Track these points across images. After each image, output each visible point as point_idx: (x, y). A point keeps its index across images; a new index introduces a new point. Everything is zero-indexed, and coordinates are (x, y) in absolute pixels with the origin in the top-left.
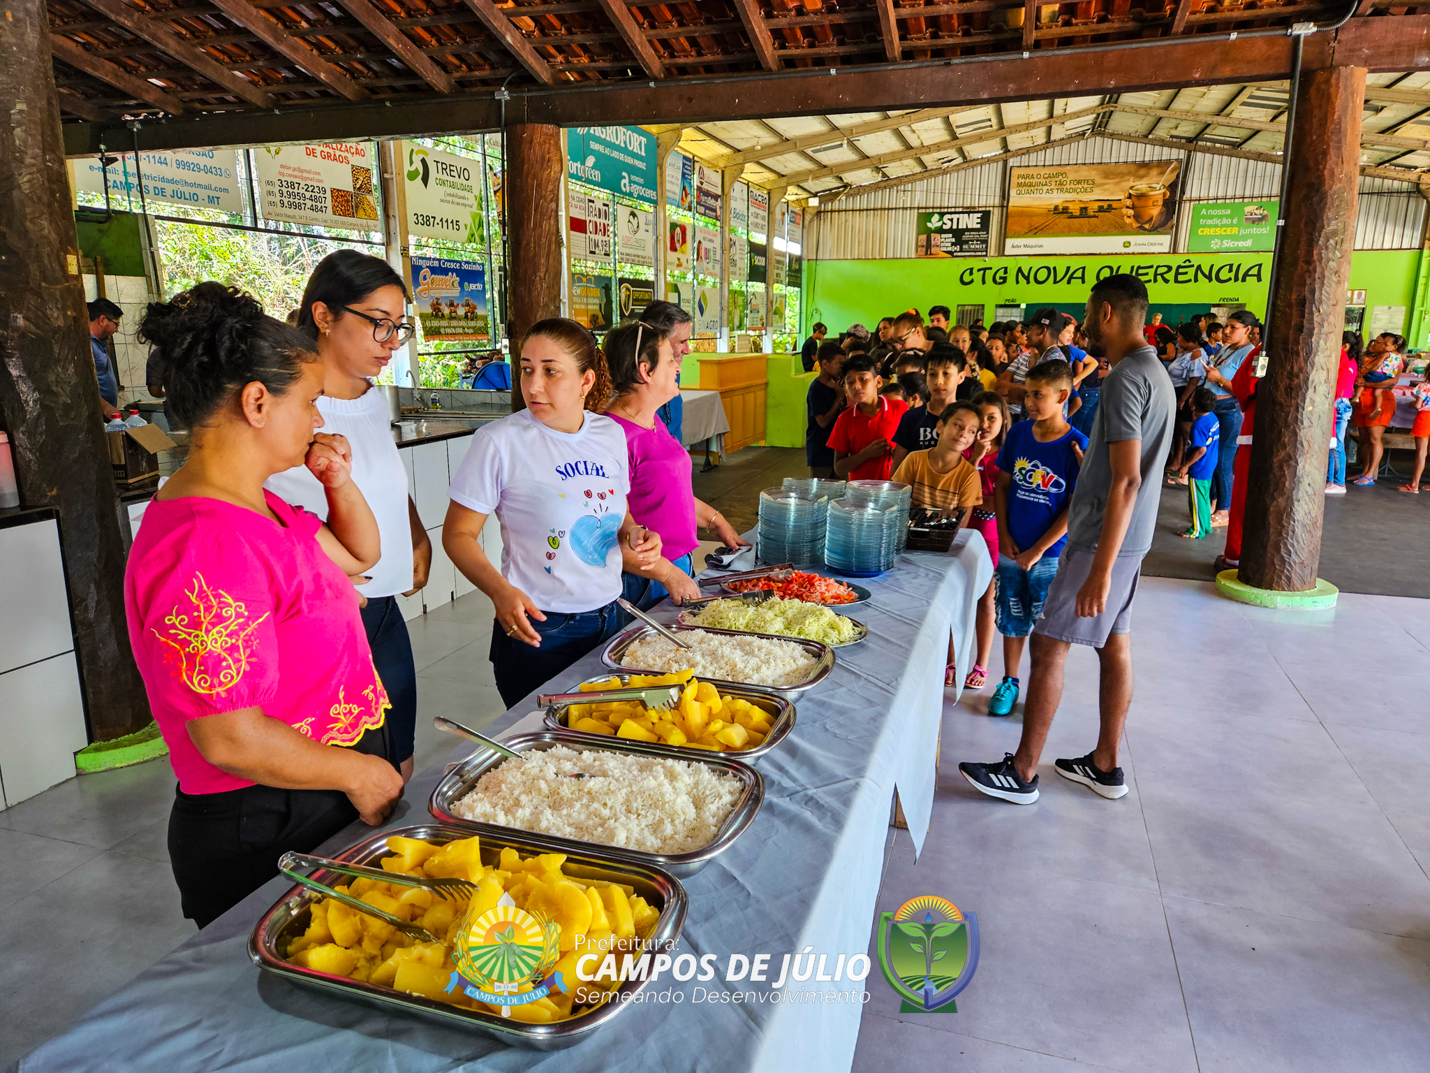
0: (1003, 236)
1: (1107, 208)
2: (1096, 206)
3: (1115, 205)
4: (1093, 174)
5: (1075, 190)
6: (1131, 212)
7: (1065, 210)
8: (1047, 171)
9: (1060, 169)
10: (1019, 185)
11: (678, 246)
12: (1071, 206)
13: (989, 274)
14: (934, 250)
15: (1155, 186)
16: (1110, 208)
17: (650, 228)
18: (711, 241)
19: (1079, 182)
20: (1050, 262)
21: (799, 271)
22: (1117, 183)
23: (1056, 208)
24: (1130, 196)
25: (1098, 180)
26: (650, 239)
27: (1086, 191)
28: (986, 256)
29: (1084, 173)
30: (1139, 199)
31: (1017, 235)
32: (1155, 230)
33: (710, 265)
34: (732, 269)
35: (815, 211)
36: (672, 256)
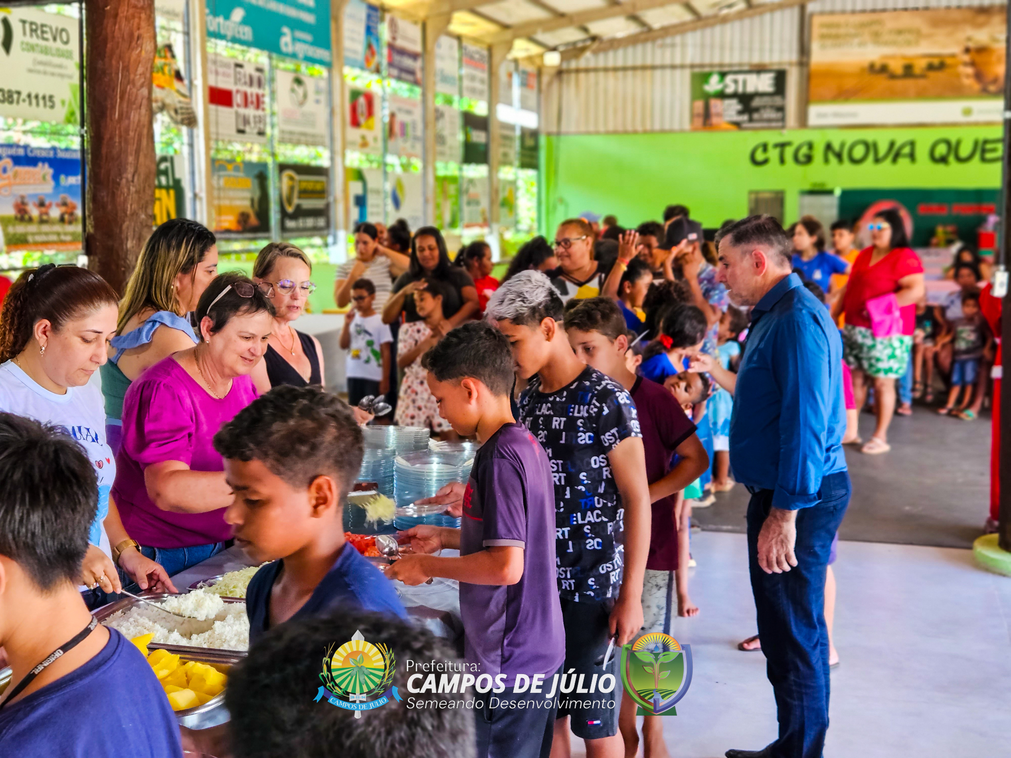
0: (805, 102)
1: (938, 66)
2: (924, 62)
3: (948, 62)
4: (917, 22)
5: (896, 42)
7: (884, 69)
10: (822, 36)
11: (362, 119)
12: (892, 63)
13: (789, 152)
14: (715, 120)
16: (942, 66)
17: (323, 98)
18: (409, 112)
19: (900, 32)
20: (869, 136)
21: (535, 148)
22: (953, 33)
23: (873, 65)
24: (968, 50)
25: (925, 30)
26: (322, 112)
27: (911, 43)
28: (783, 127)
29: (906, 21)
30: (978, 54)
31: (822, 100)
33: (408, 145)
34: (439, 148)
35: (553, 71)
36: (354, 134)
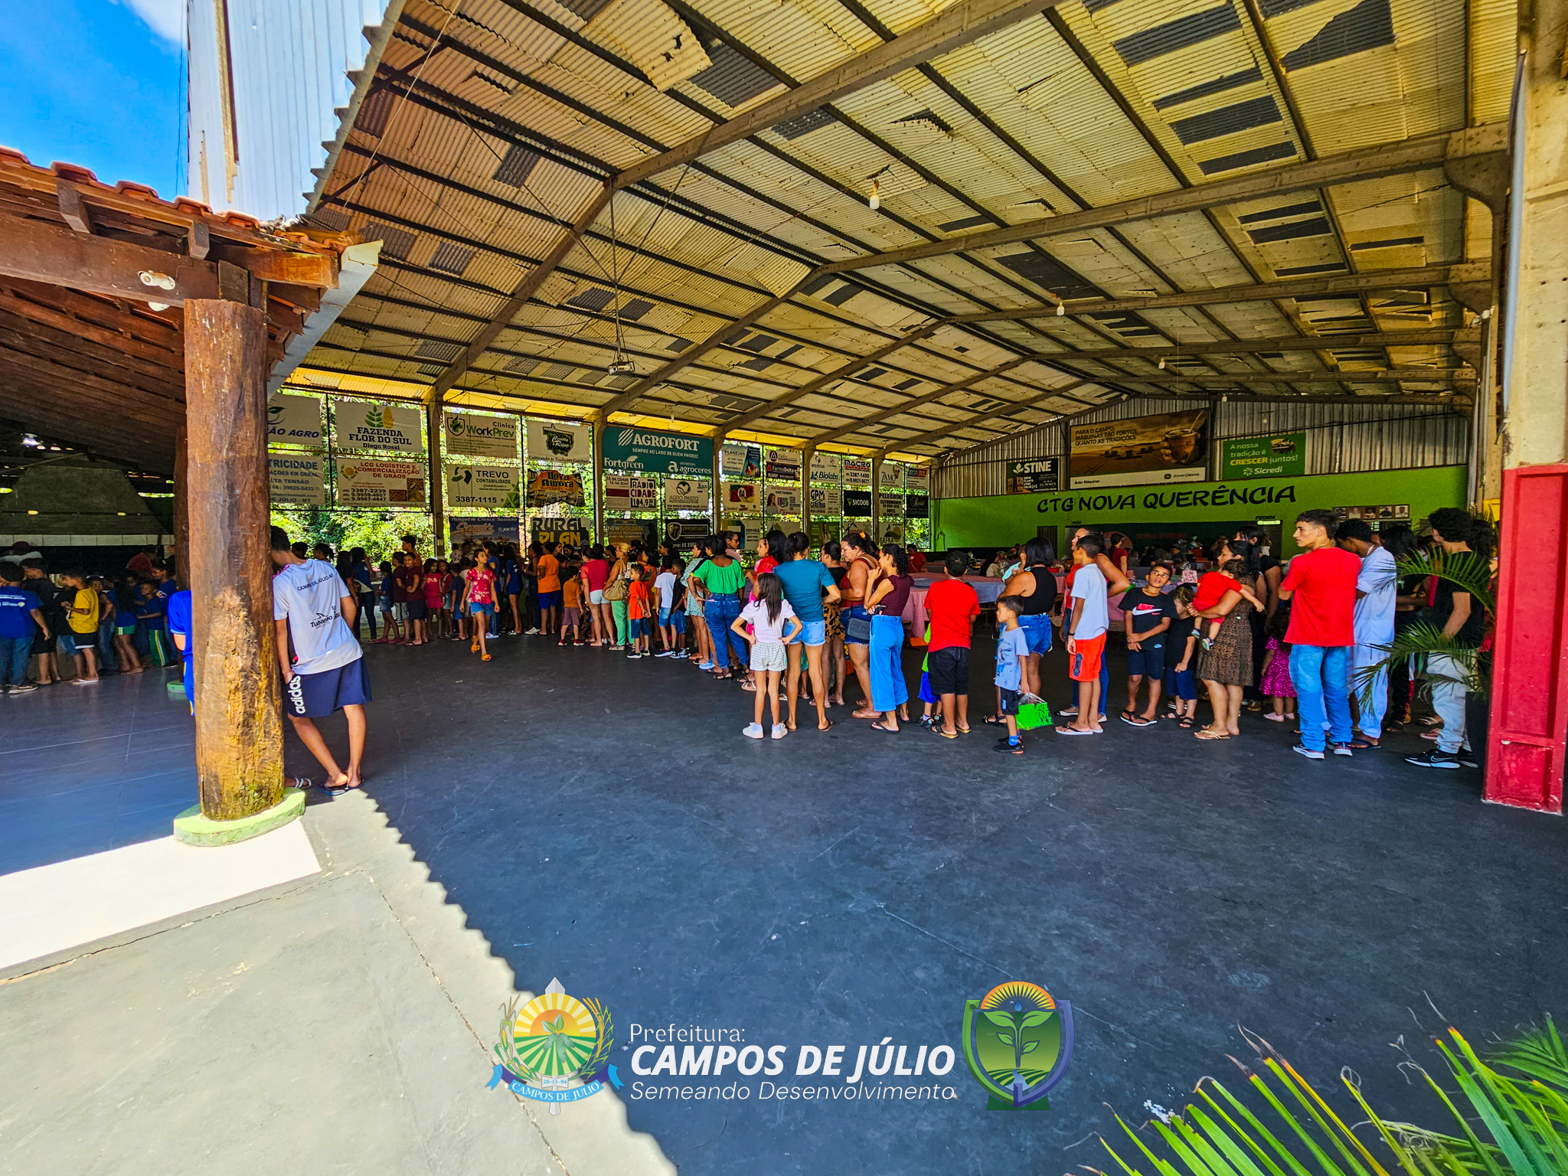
0: (1068, 475)
1: (1148, 450)
2: (1139, 449)
3: (1154, 447)
4: (1134, 425)
5: (1121, 439)
6: (1168, 451)
7: (1114, 454)
8: (1098, 427)
9: (1108, 425)
10: (1077, 438)
12: (1119, 450)
13: (1059, 504)
14: (1019, 488)
15: (1188, 431)
16: (1151, 450)
19: (1124, 432)
20: (1106, 493)
21: (926, 506)
22: (1155, 431)
23: (1107, 452)
24: (1166, 440)
25: (1139, 430)
27: (1130, 438)
28: (1056, 490)
29: (1127, 425)
30: (1175, 441)
31: (1078, 474)
32: (1190, 464)
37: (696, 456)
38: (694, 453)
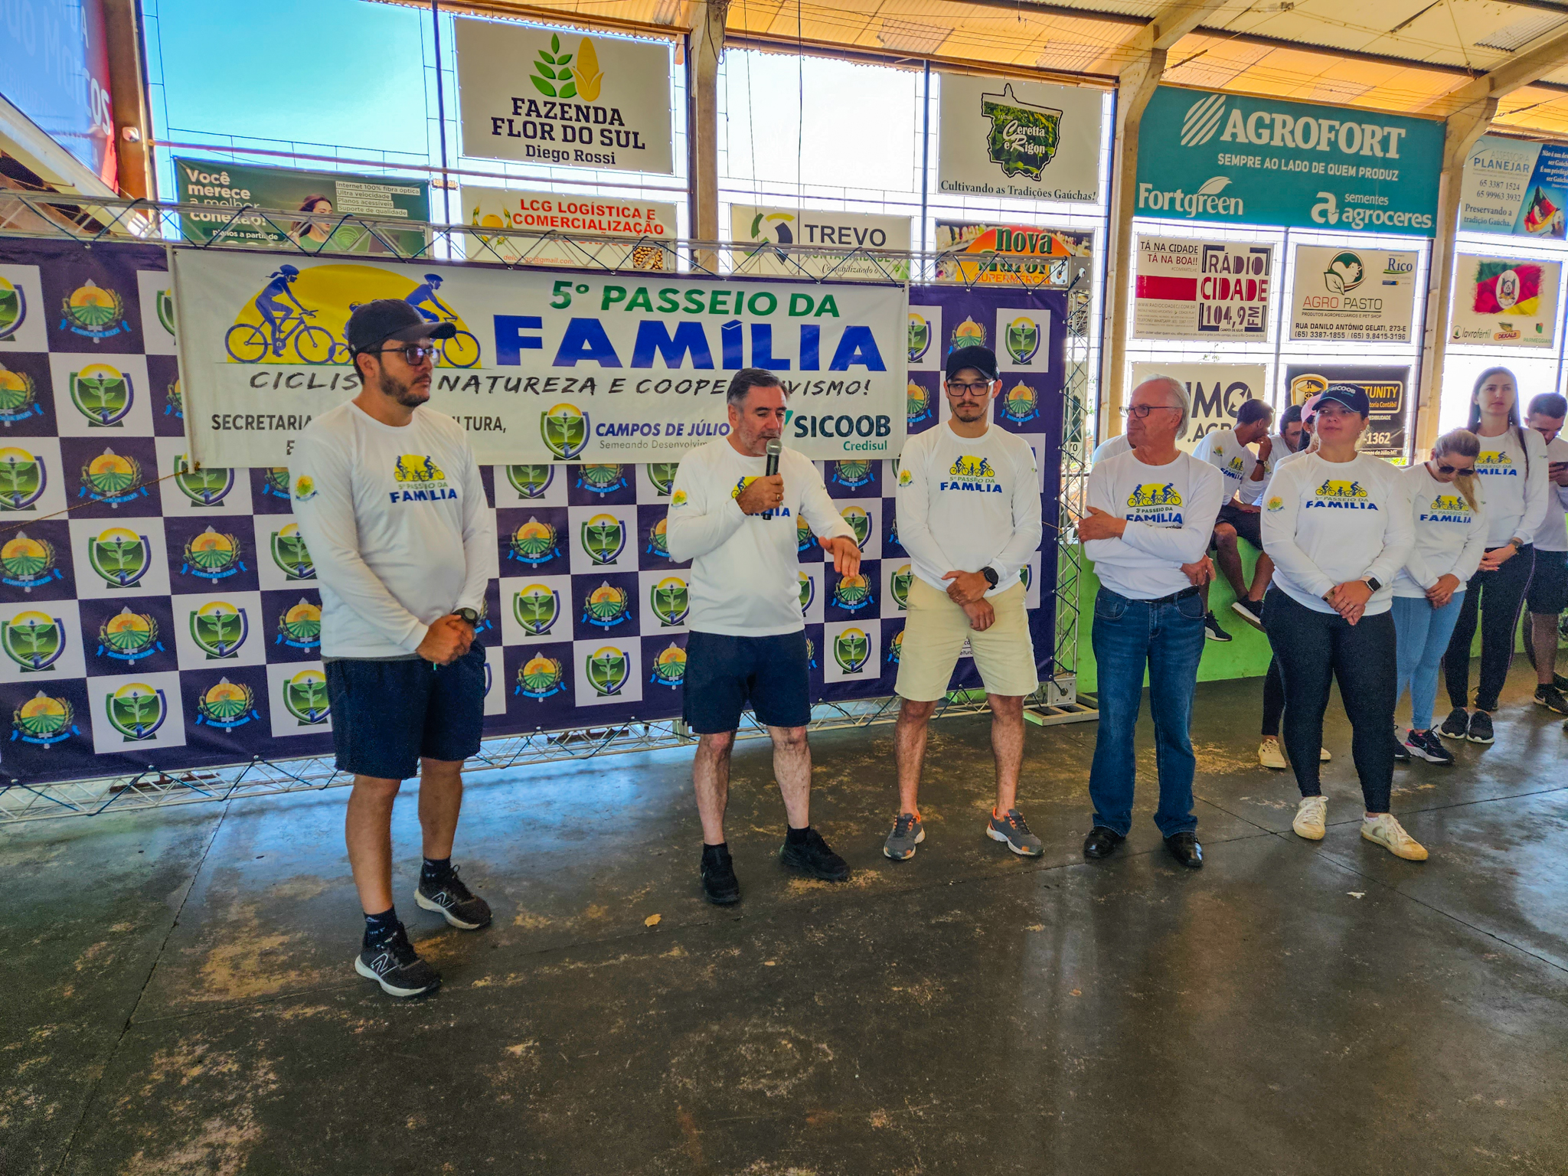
37: (1392, 176)
38: (1387, 163)
